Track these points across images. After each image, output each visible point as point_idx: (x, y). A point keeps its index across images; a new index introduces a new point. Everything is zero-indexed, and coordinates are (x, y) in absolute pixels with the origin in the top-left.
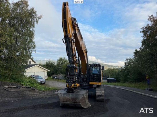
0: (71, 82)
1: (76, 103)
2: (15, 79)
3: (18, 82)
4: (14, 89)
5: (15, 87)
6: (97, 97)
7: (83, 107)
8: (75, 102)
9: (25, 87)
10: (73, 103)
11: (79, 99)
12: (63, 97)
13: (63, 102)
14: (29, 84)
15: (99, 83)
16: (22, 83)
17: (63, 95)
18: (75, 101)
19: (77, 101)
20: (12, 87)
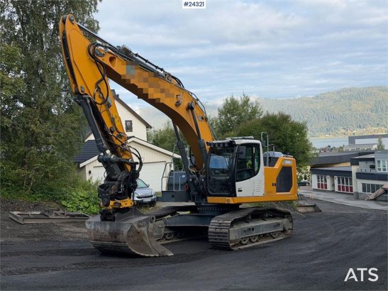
0: (107, 197)
1: (117, 244)
2: (46, 191)
3: (55, 200)
4: (36, 217)
5: (39, 213)
6: (211, 236)
7: (137, 253)
8: (115, 242)
9: (64, 214)
10: (115, 244)
11: (122, 234)
12: (94, 230)
13: (96, 240)
14: (86, 204)
15: (230, 198)
16: (64, 203)
17: (95, 225)
18: (116, 237)
19: (120, 238)
20: (30, 213)
